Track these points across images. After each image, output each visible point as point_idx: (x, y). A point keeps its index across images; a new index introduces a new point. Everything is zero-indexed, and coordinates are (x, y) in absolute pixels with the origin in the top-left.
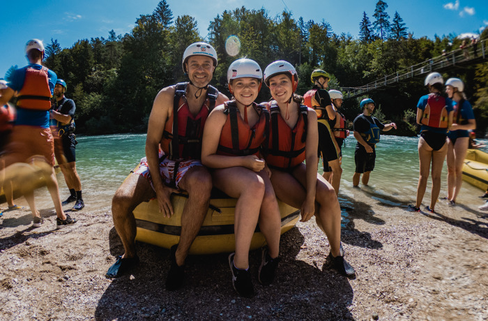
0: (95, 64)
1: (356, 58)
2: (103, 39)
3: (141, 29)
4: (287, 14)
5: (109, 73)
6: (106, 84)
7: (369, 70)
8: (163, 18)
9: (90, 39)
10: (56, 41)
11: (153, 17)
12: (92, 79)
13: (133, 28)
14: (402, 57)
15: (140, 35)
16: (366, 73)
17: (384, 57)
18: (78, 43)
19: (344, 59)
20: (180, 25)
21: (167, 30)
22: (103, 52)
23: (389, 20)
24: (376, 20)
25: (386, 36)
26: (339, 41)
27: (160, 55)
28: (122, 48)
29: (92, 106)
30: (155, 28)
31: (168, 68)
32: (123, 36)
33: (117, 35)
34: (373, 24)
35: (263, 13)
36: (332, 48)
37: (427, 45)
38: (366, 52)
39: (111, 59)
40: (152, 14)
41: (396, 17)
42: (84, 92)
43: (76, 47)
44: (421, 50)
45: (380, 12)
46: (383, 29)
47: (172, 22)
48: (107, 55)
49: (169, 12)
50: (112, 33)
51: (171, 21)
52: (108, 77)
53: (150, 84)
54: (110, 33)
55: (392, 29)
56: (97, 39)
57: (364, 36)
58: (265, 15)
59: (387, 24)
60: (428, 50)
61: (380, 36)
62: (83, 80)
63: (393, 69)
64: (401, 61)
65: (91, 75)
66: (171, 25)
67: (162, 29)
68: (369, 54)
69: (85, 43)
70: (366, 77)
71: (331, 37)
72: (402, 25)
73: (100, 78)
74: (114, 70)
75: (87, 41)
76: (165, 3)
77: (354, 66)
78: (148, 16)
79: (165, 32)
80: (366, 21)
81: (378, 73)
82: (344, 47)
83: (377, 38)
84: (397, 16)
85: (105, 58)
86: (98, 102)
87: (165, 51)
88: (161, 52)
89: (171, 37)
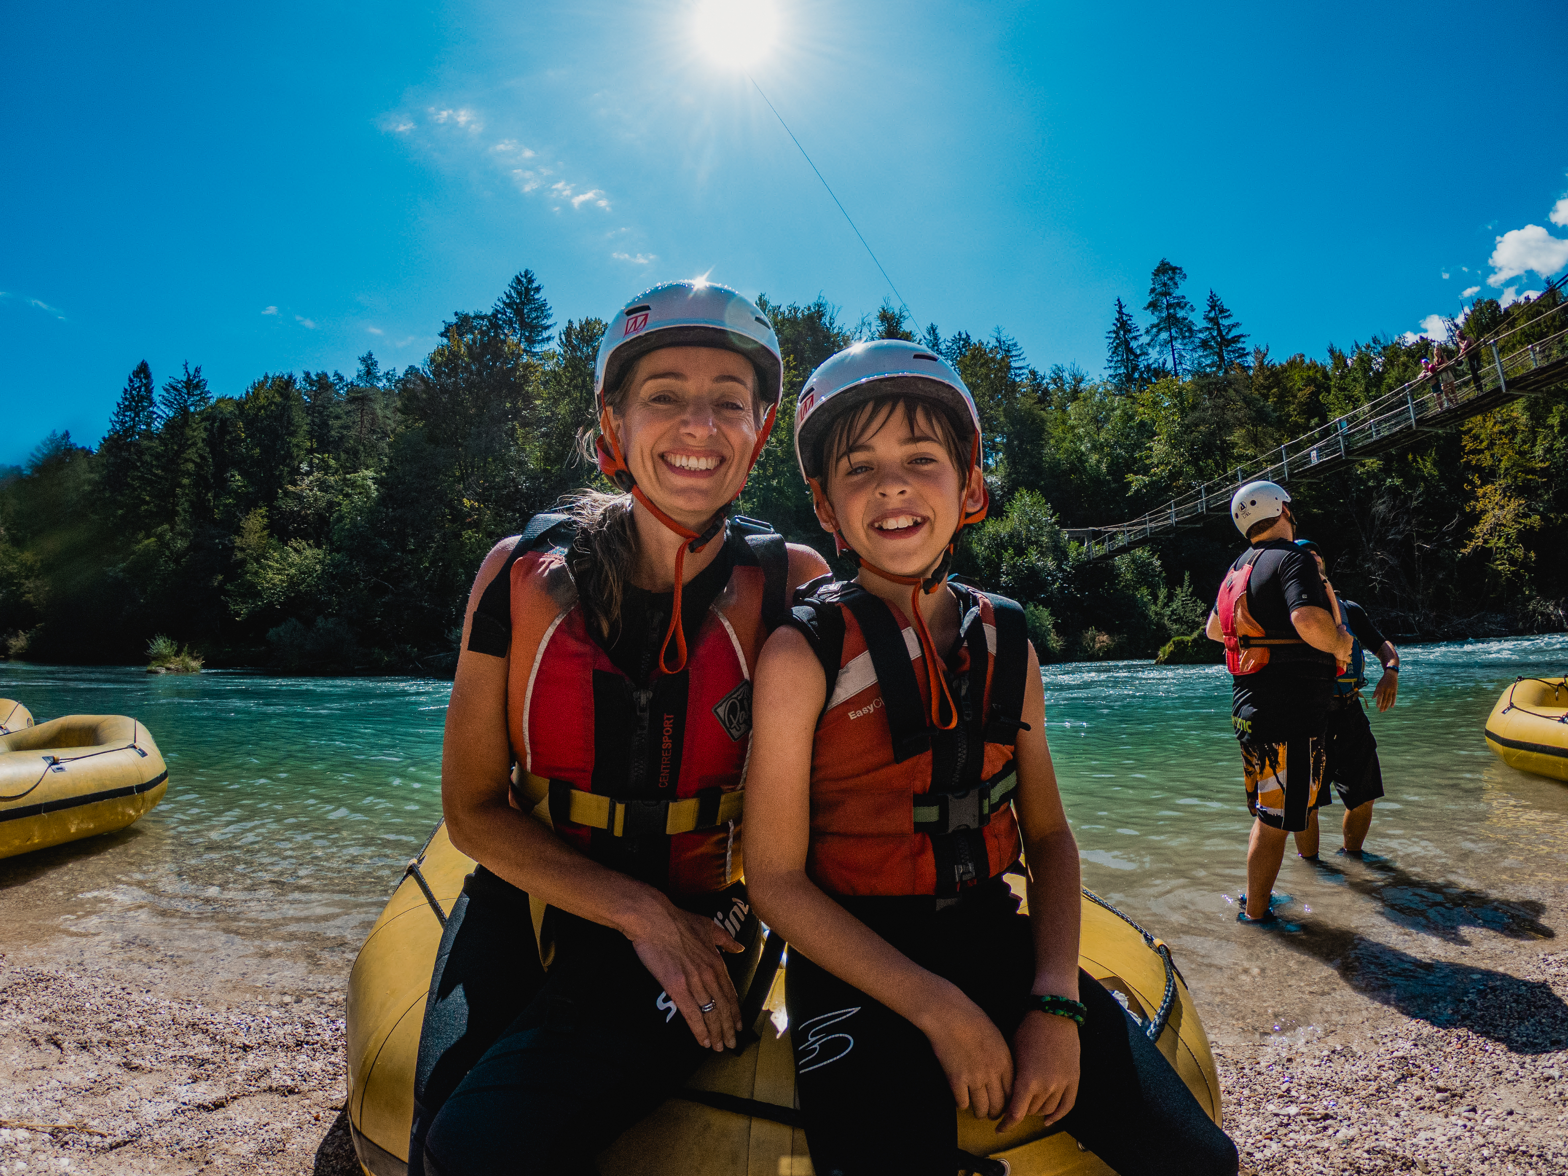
0: (311, 451)
1: (1102, 437)
2: (341, 379)
3: (455, 355)
4: (893, 317)
5: (353, 484)
6: (341, 518)
7: (1145, 470)
8: (524, 325)
9: (299, 376)
10: (198, 370)
11: (494, 321)
12: (299, 497)
13: (433, 349)
14: (1241, 425)
15: (454, 371)
16: (1136, 481)
17: (1187, 429)
18: (262, 384)
19: (1066, 445)
20: (574, 348)
21: (535, 361)
22: (338, 417)
23: (1191, 317)
24: (1155, 321)
25: (1187, 365)
26: (1046, 392)
27: (512, 436)
28: (399, 410)
29: (292, 583)
30: (498, 355)
31: (532, 477)
32: (400, 373)
33: (382, 369)
34: (1147, 332)
35: (821, 315)
36: (1029, 413)
37: (1310, 381)
38: (1131, 418)
39: (359, 440)
40: (489, 313)
41: (1213, 308)
42: (270, 535)
43: (256, 396)
44: (1295, 396)
45: (1165, 294)
46: (1178, 345)
47: (549, 339)
48: (347, 427)
49: (542, 308)
50: (369, 363)
51: (545, 334)
52: (347, 495)
53: (476, 525)
54: (363, 360)
55: (1204, 344)
56: (323, 377)
57: (1122, 370)
58: (826, 320)
59: (1186, 329)
60: (1314, 395)
61: (1170, 365)
62: (269, 498)
63: (1217, 464)
64: (1237, 436)
65: (294, 483)
66: (546, 347)
67: (519, 356)
68: (1142, 424)
69: (285, 385)
70: (1138, 491)
71: (1023, 379)
72: (1230, 328)
73: (324, 498)
74: (367, 475)
75: (290, 381)
76: (531, 281)
77: (1099, 462)
78: (478, 317)
79: (527, 366)
80: (1123, 325)
81: (1174, 475)
82: (1063, 409)
83: (1159, 372)
84: (1214, 303)
85: (342, 438)
86: (310, 572)
87: (523, 425)
88: (513, 429)
89: (545, 384)
